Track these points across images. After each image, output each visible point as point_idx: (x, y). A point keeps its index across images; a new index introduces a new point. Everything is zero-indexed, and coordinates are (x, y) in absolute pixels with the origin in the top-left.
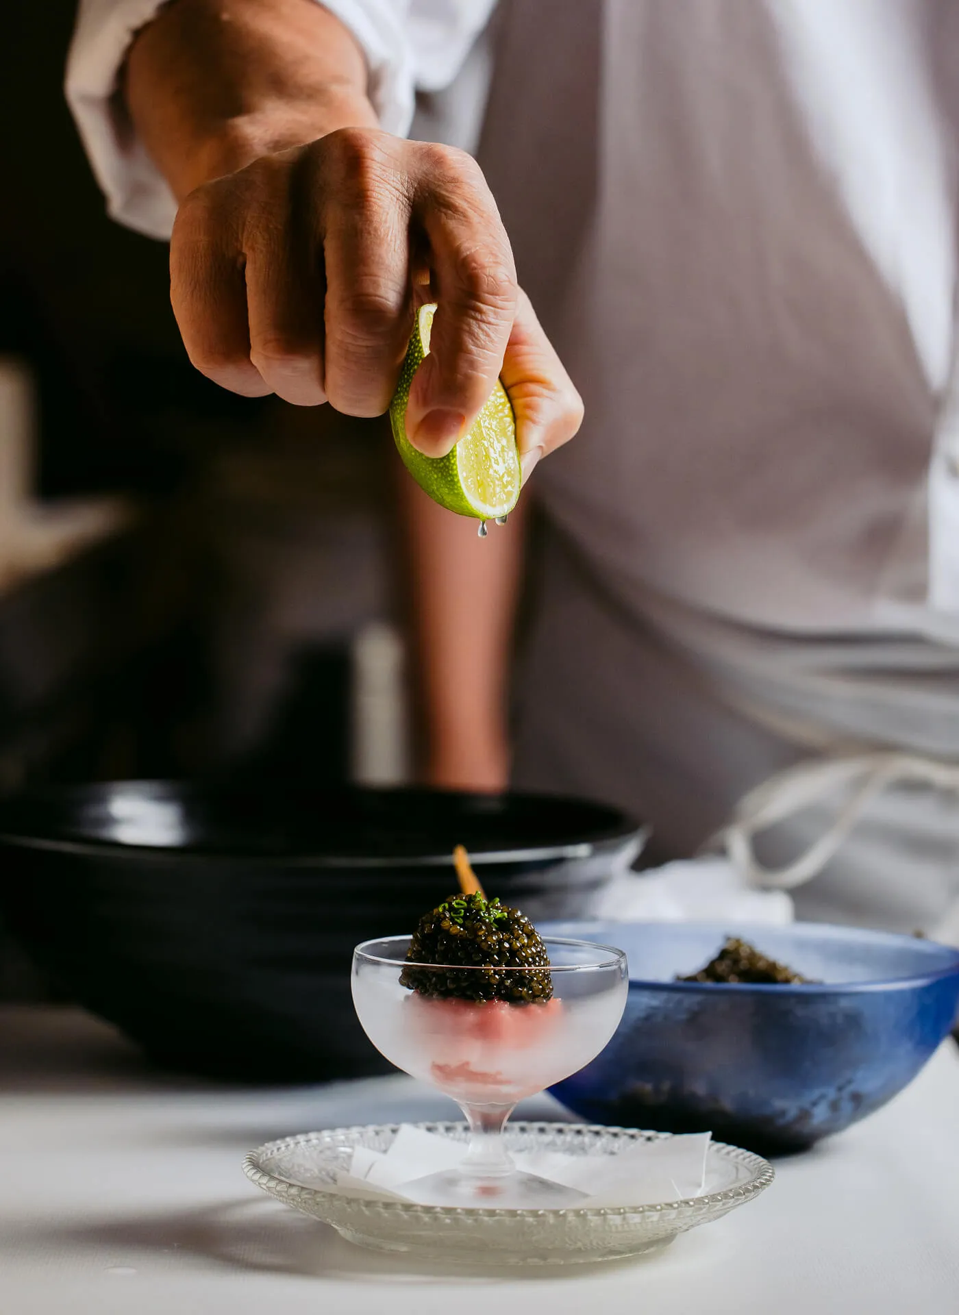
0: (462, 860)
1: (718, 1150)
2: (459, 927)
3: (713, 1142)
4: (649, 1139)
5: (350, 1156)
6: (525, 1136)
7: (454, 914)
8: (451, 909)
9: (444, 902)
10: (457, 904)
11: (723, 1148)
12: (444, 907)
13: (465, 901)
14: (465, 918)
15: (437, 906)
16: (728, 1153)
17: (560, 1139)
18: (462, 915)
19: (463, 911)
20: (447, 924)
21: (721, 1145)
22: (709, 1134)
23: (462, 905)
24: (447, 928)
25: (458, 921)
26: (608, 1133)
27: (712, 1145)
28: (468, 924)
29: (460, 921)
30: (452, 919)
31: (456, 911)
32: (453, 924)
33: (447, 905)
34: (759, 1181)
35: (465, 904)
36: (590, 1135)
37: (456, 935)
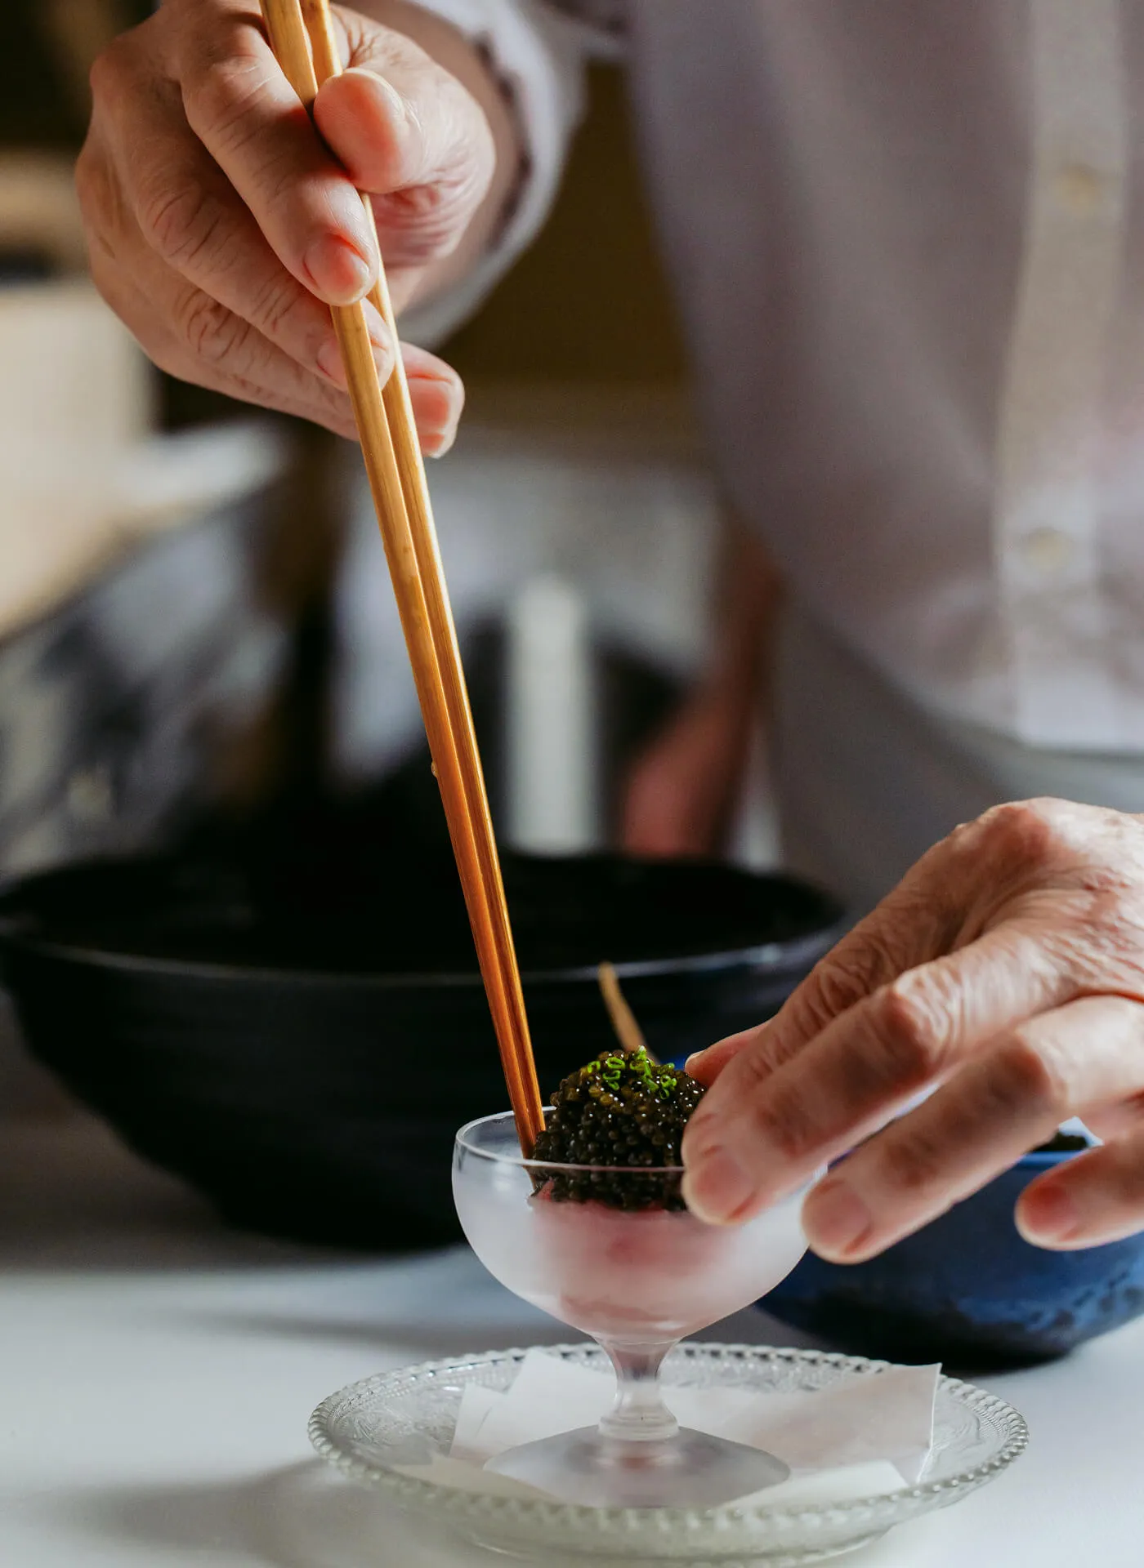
0: (608, 976)
1: (952, 1389)
2: (611, 1095)
3: (944, 1377)
4: (858, 1368)
5: (458, 1398)
6: (693, 1362)
7: (607, 1076)
8: (604, 1070)
9: (595, 1059)
10: (613, 1063)
11: (957, 1387)
12: (594, 1067)
13: (623, 1060)
14: (622, 1082)
15: (585, 1064)
16: (965, 1395)
17: (738, 1366)
18: (618, 1077)
19: (619, 1072)
20: (597, 1091)
21: (955, 1381)
22: (939, 1366)
23: (617, 1064)
24: (596, 1096)
25: (613, 1086)
26: (803, 1359)
27: (943, 1381)
28: (626, 1092)
29: (615, 1087)
30: (604, 1084)
31: (610, 1072)
32: (605, 1091)
33: (598, 1064)
34: (1007, 1450)
35: (623, 1063)
36: (780, 1361)
37: (609, 1106)
